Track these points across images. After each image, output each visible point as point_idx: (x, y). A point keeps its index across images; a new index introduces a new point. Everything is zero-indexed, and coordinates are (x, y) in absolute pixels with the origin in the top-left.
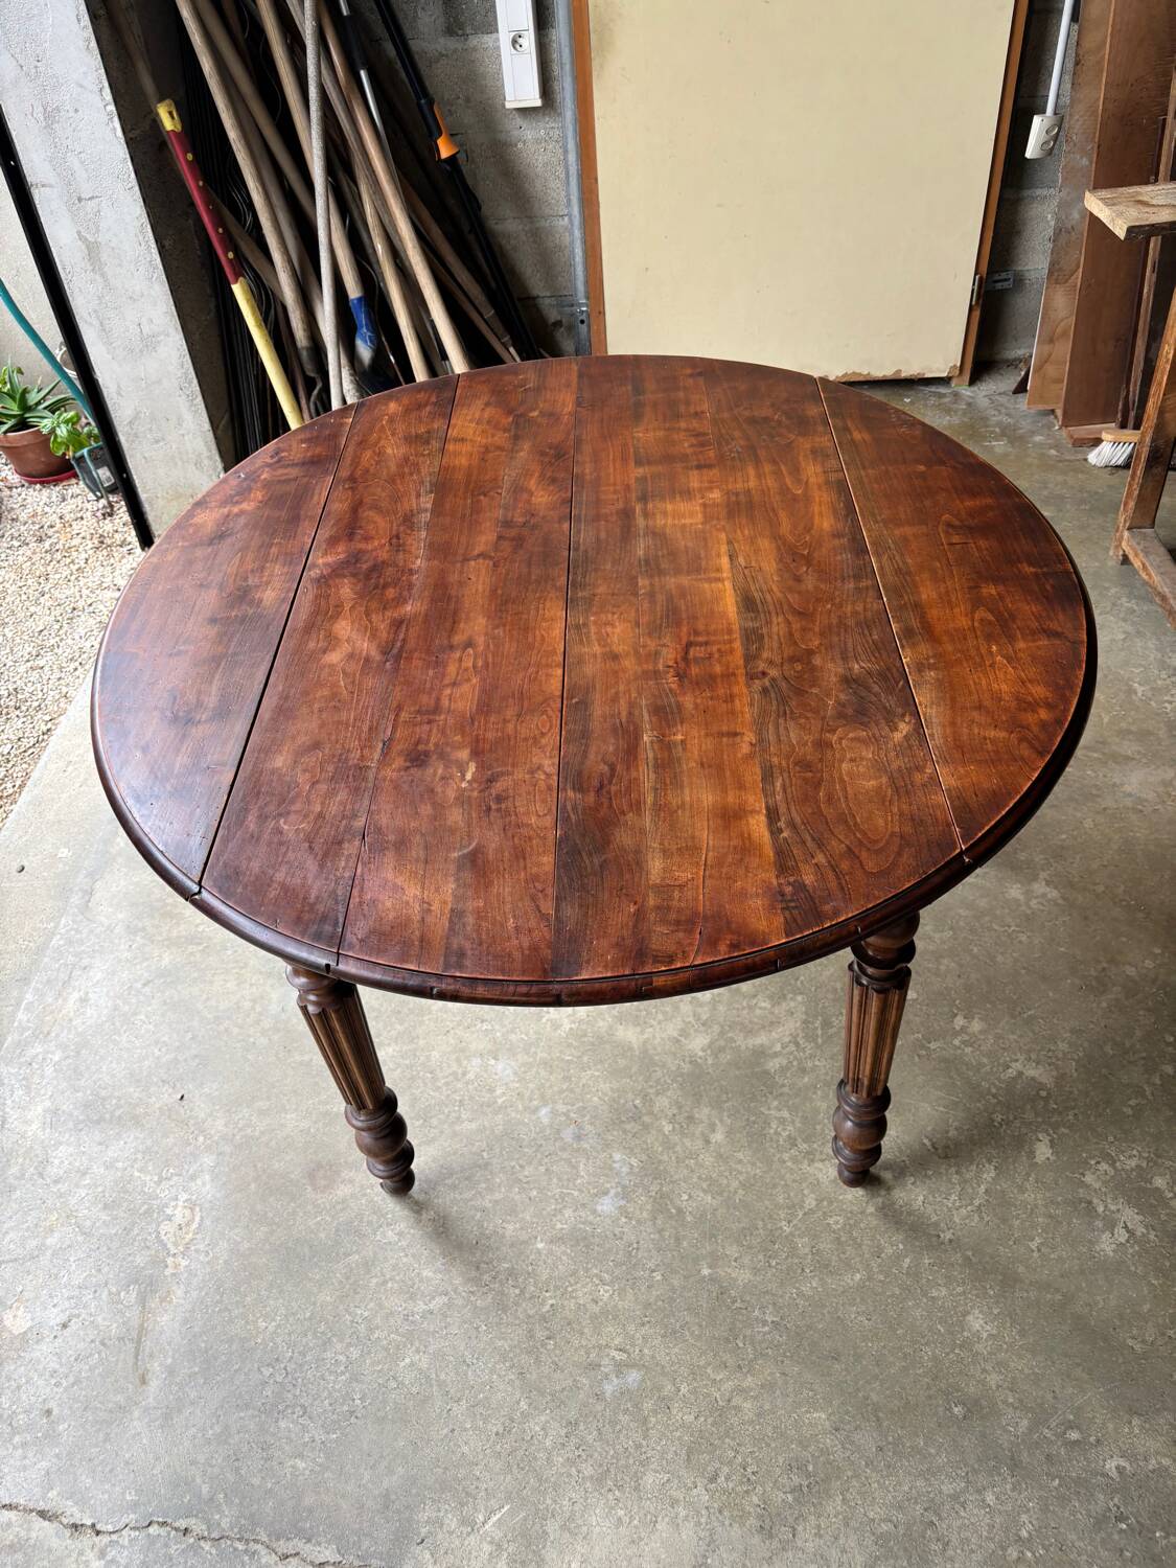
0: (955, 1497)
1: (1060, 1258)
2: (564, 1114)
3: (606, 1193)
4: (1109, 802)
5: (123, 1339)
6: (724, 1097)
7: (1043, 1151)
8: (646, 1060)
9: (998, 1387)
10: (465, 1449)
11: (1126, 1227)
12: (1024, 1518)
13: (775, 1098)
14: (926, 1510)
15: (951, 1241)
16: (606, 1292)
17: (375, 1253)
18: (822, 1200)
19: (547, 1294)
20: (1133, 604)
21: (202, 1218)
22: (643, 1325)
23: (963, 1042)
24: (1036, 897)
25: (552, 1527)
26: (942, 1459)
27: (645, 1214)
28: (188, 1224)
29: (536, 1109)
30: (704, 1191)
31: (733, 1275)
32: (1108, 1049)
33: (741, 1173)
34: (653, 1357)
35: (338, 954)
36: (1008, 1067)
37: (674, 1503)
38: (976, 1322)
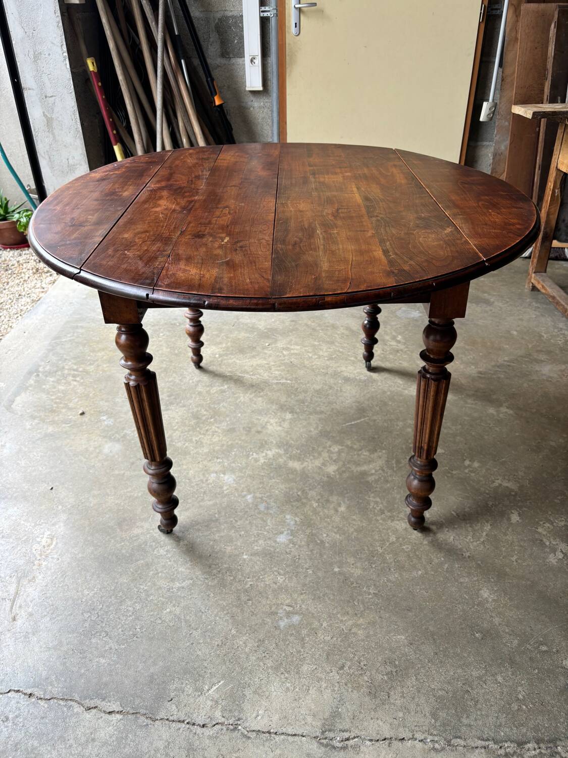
0: (480, 678)
1: (528, 565)
2: (260, 498)
3: (282, 533)
4: (535, 377)
5: (5, 599)
6: (345, 492)
7: (515, 518)
8: (304, 476)
9: (500, 624)
10: (199, 653)
11: (562, 552)
12: (520, 688)
13: (373, 492)
14: (463, 684)
15: (469, 557)
16: (282, 578)
17: (153, 560)
18: (399, 538)
19: (249, 580)
20: (538, 305)
21: (57, 543)
22: (302, 594)
23: (470, 471)
24: (502, 413)
25: (248, 692)
26: (471, 659)
27: (303, 543)
28: (49, 546)
29: (245, 496)
30: (335, 533)
31: (352, 571)
32: (545, 475)
33: (355, 525)
34: (307, 609)
35: (154, 289)
36: (494, 482)
37: (319, 680)
38: (485, 593)
